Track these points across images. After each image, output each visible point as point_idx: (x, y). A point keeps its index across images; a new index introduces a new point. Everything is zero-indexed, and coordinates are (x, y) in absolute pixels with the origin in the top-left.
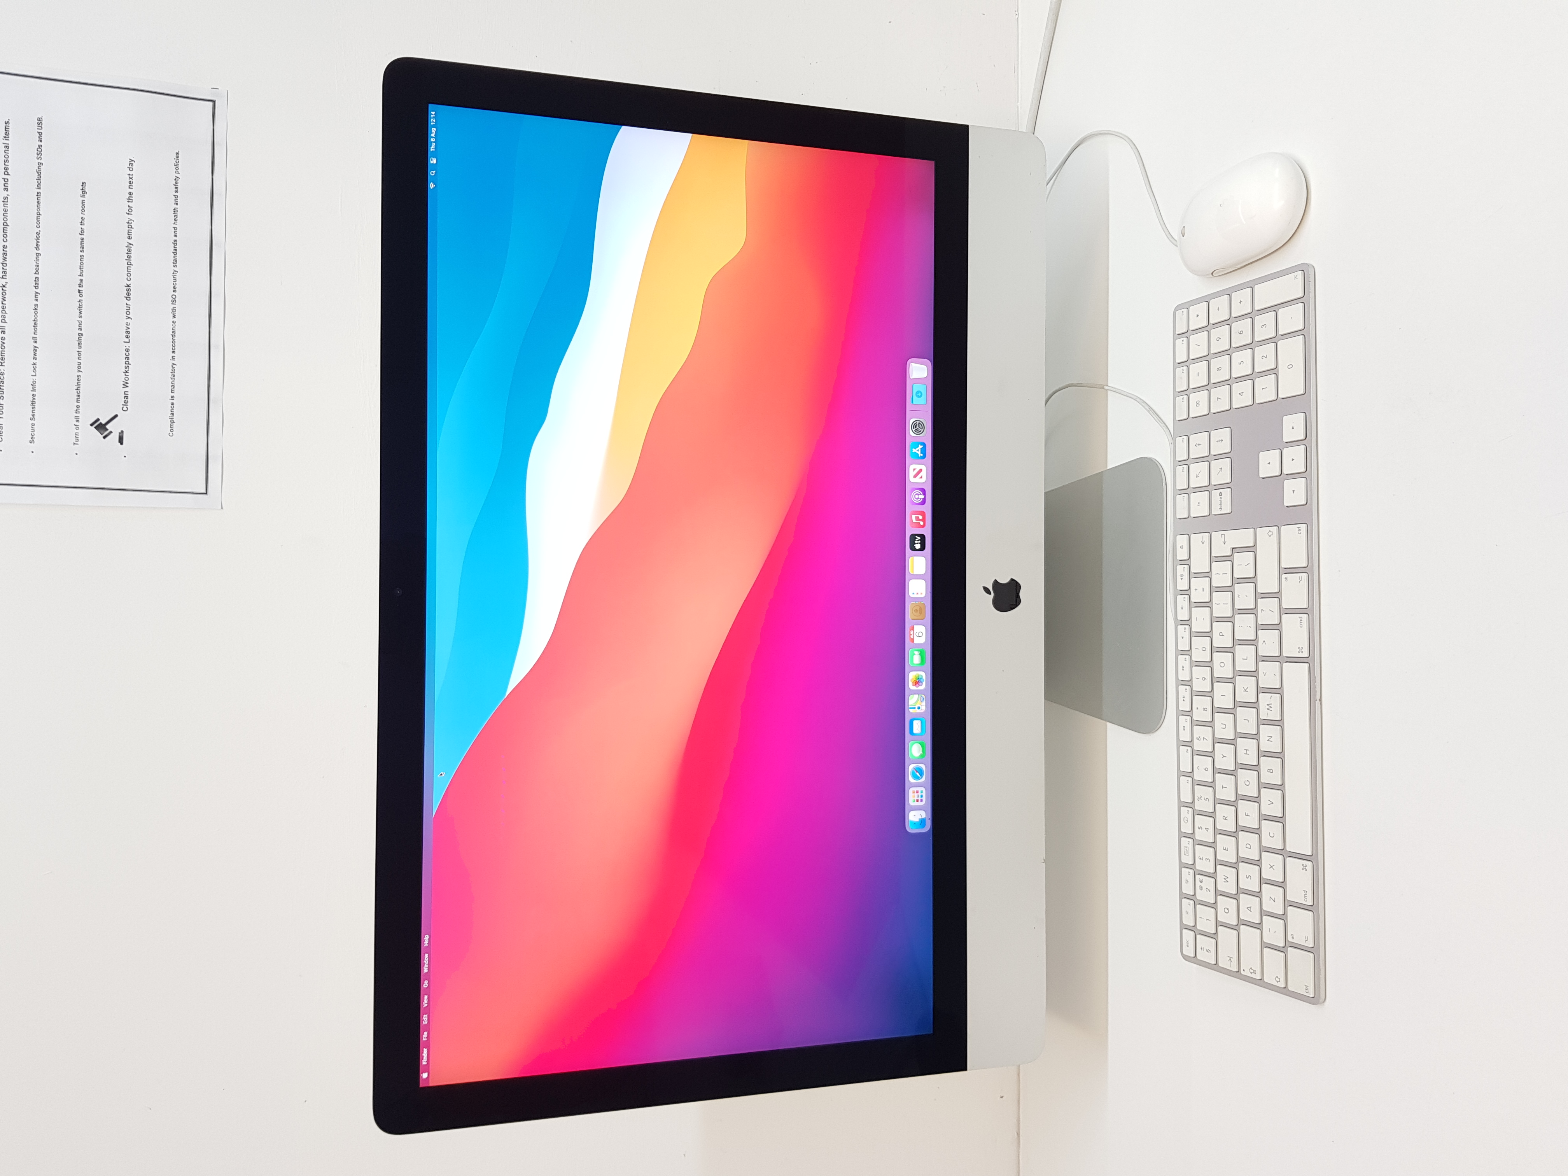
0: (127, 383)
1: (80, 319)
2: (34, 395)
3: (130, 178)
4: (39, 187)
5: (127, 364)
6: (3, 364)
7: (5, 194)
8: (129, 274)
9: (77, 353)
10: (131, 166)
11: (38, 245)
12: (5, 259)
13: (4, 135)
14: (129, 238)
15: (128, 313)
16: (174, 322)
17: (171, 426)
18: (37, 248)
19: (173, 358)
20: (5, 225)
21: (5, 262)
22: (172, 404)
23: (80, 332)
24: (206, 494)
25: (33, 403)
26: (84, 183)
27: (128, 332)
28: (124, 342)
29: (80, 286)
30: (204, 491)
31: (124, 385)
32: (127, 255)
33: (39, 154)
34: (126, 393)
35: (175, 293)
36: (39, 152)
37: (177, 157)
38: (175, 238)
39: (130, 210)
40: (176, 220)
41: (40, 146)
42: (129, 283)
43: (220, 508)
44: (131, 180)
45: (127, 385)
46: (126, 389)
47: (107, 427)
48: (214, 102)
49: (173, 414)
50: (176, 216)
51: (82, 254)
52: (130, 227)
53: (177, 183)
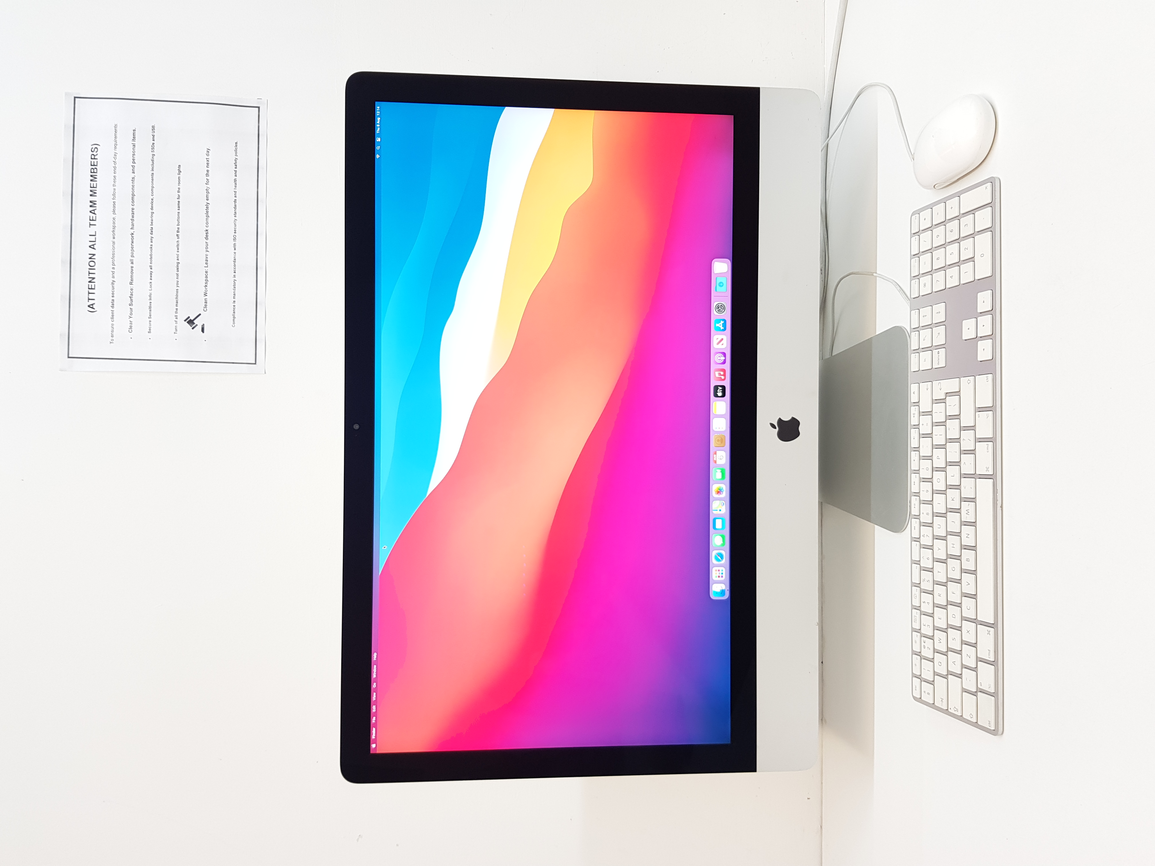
0: (207, 293)
1: (178, 253)
2: (151, 303)
4: (153, 170)
5: (207, 281)
6: (132, 283)
7: (133, 175)
8: (207, 223)
9: (176, 275)
10: (208, 153)
11: (152, 207)
12: (133, 216)
13: (133, 139)
14: (207, 200)
15: (207, 248)
16: (235, 253)
17: (234, 320)
18: (152, 209)
19: (234, 276)
20: (133, 195)
21: (133, 219)
22: (234, 306)
23: (178, 261)
24: (255, 364)
25: (150, 307)
26: (179, 166)
27: (207, 260)
28: (205, 267)
29: (178, 232)
30: (254, 362)
31: (204, 294)
33: (153, 148)
34: (206, 300)
35: (235, 234)
37: (236, 146)
38: (235, 198)
39: (208, 182)
40: (236, 186)
41: (153, 144)
42: (207, 228)
43: (264, 373)
44: (208, 162)
46: (206, 297)
47: (195, 322)
48: (259, 108)
49: (234, 313)
50: (236, 184)
51: (179, 211)
52: (208, 192)
53: (236, 162)
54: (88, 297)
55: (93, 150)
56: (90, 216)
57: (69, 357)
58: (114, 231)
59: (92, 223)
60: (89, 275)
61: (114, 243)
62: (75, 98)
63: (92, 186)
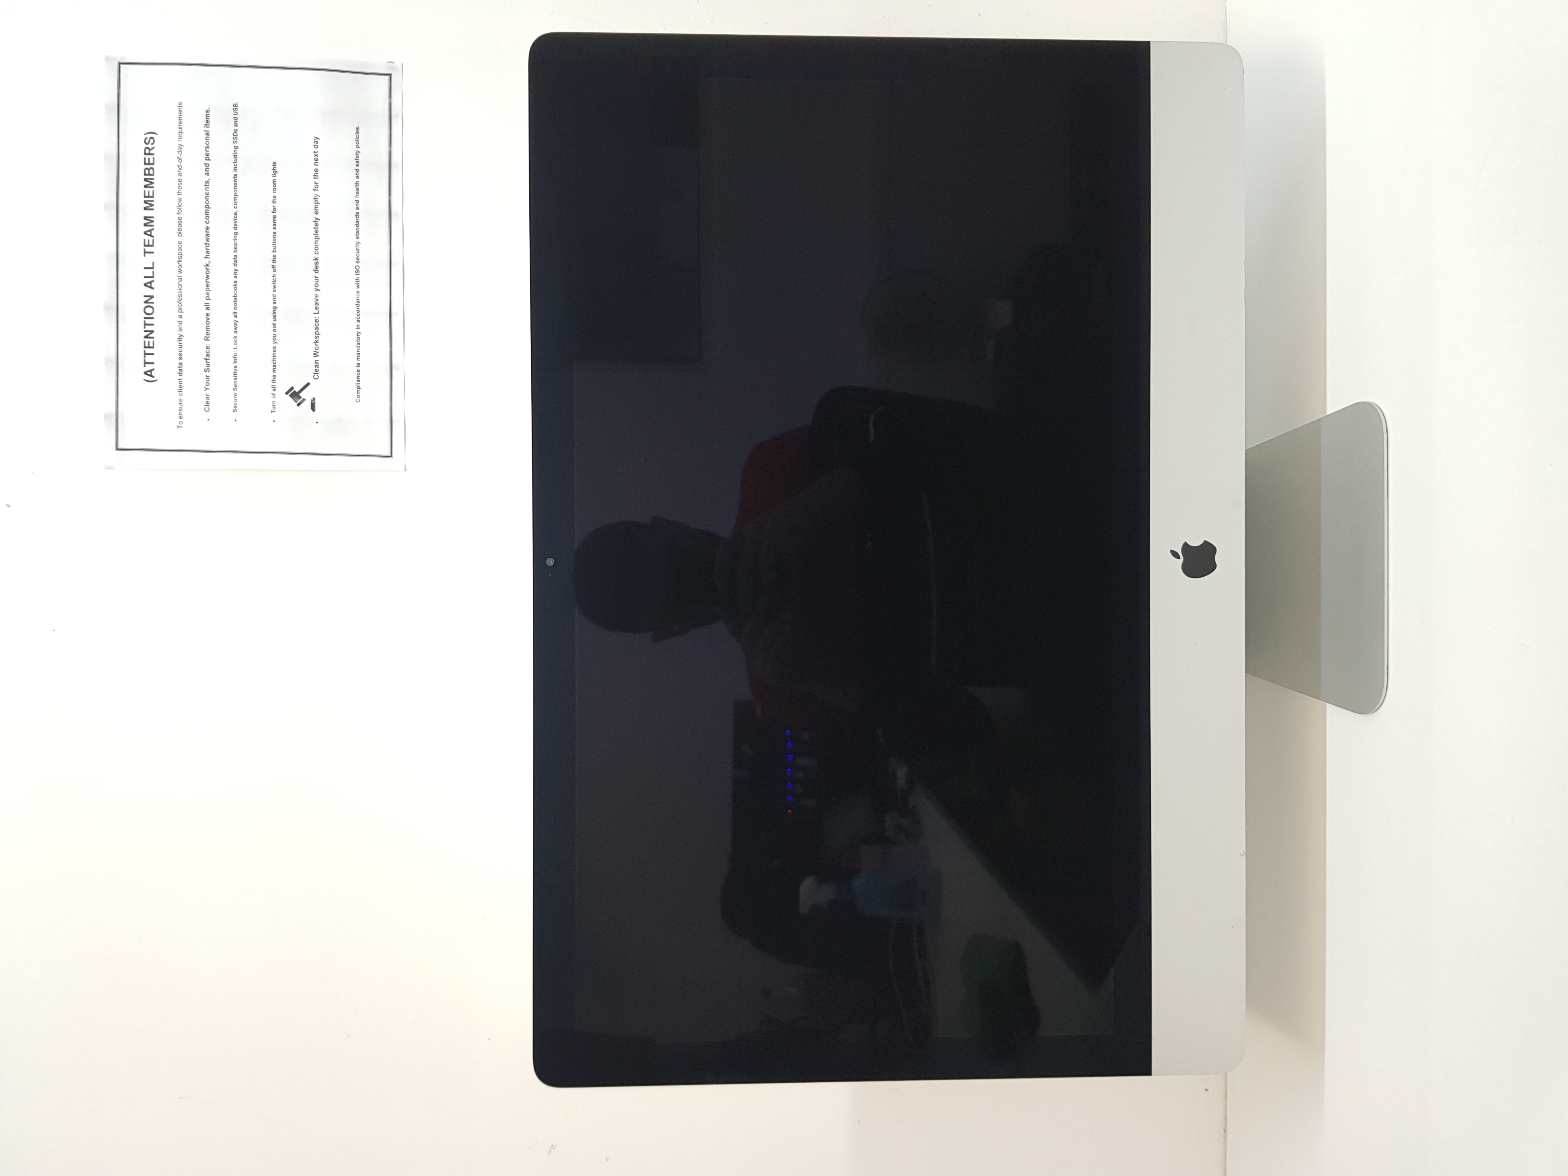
0: (318, 353)
1: (274, 293)
2: (236, 367)
3: (316, 155)
4: (235, 170)
5: (317, 334)
6: (208, 339)
7: (206, 178)
8: (317, 248)
9: (273, 325)
10: (316, 144)
11: (236, 225)
12: (208, 239)
13: (205, 123)
14: (316, 213)
15: (316, 285)
16: (358, 292)
17: (358, 392)
18: (235, 227)
19: (358, 327)
20: (208, 207)
21: (208, 243)
22: (358, 371)
23: (275, 305)
24: (390, 456)
25: (235, 374)
26: (275, 163)
27: (317, 304)
28: (314, 313)
29: (274, 261)
30: (388, 454)
31: (314, 354)
32: (315, 229)
34: (317, 362)
35: (358, 264)
36: (235, 137)
37: (358, 132)
38: (357, 211)
39: (317, 187)
40: (357, 193)
41: (236, 130)
42: (316, 256)
43: (404, 470)
44: (316, 157)
46: (317, 358)
48: (390, 75)
49: (359, 381)
50: (358, 189)
51: (274, 231)
52: (316, 202)
53: (357, 157)
54: (145, 360)
55: (147, 141)
56: (145, 240)
57: (117, 449)
58: (180, 261)
59: (148, 249)
60: (145, 328)
61: (180, 279)
62: (120, 64)
63: (147, 195)
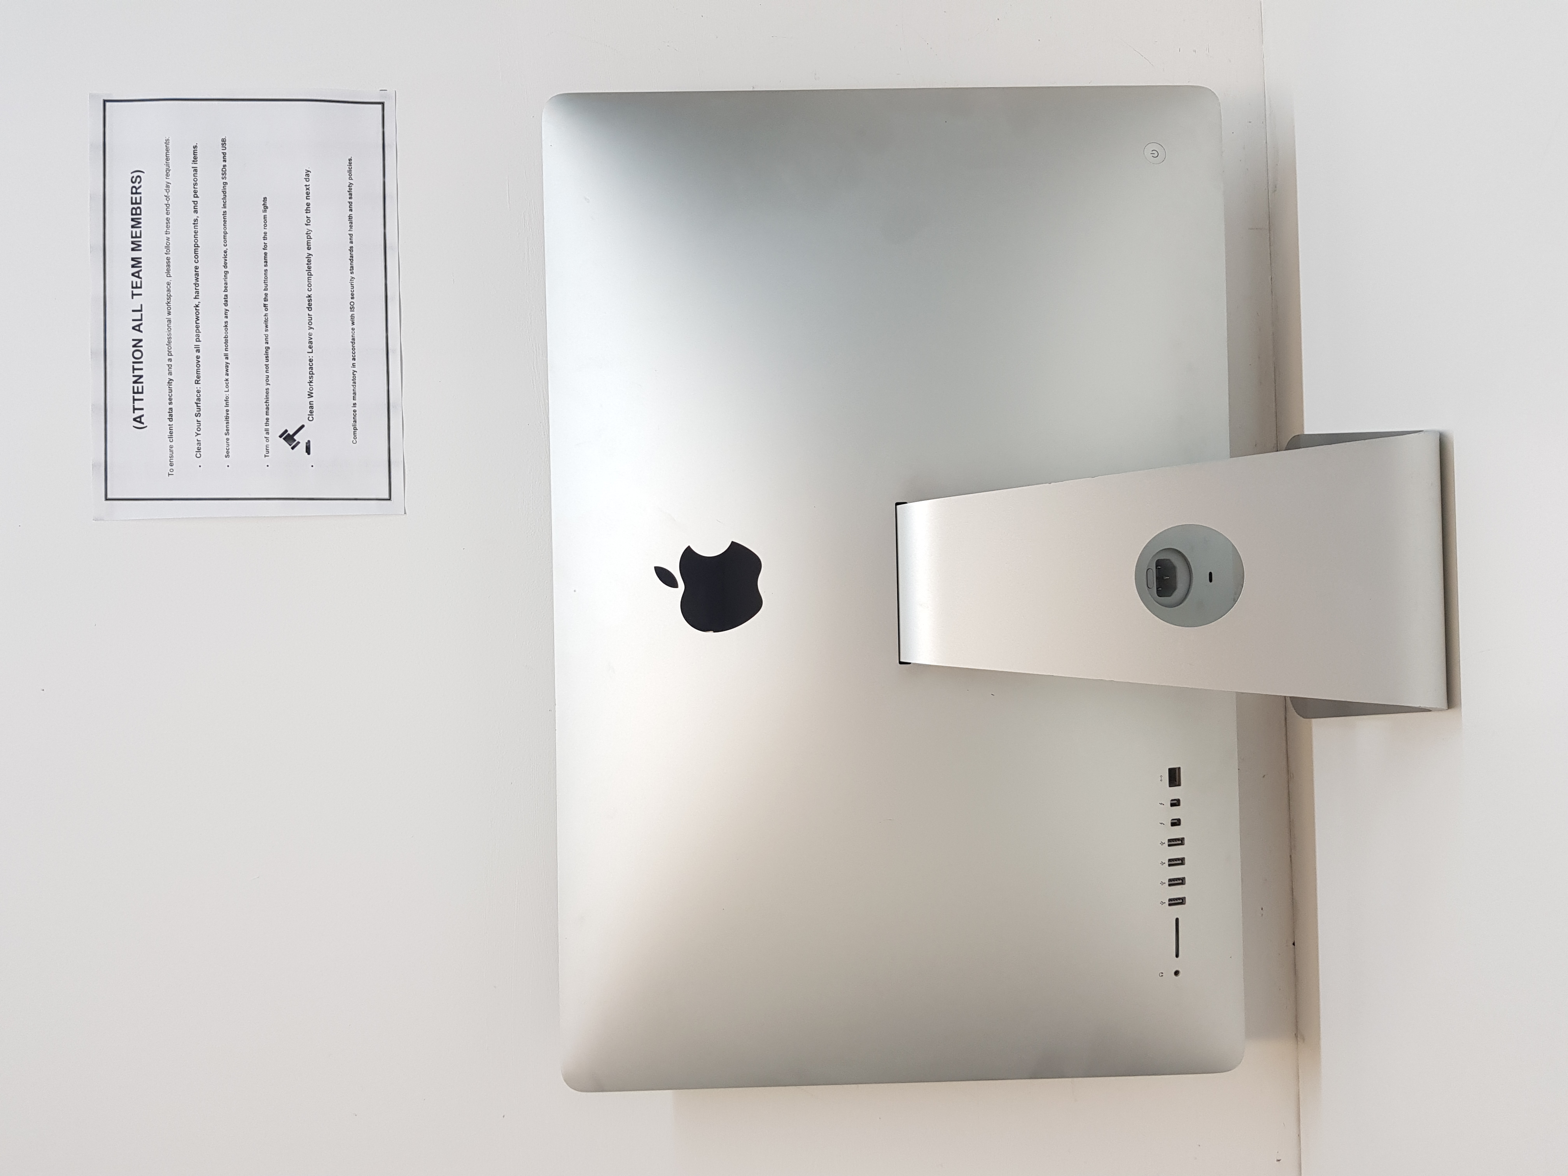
0: (312, 393)
1: (266, 333)
2: (227, 411)
3: (307, 189)
4: (225, 207)
5: (312, 374)
6: (199, 382)
7: (195, 216)
8: (309, 285)
9: (265, 366)
10: (307, 177)
11: (226, 263)
12: (197, 279)
13: (193, 159)
14: (309, 249)
15: (310, 323)
16: (353, 329)
17: (355, 434)
18: (225, 266)
19: (354, 365)
20: (196, 246)
21: (197, 283)
22: (355, 411)
23: (267, 345)
24: (390, 499)
25: (227, 418)
26: (265, 199)
27: (311, 342)
28: (308, 352)
29: (266, 300)
30: (387, 497)
31: (309, 395)
32: (307, 266)
33: (224, 173)
34: (311, 403)
35: (353, 300)
37: (350, 164)
38: (351, 245)
39: (308, 221)
40: (351, 227)
41: (224, 166)
42: (310, 293)
43: (404, 513)
44: (308, 191)
45: (312, 395)
46: (311, 399)
47: (295, 437)
48: (383, 104)
49: (355, 421)
50: (352, 223)
51: (266, 268)
52: (309, 237)
53: (350, 189)
54: (134, 406)
55: (134, 180)
56: (132, 282)
57: (107, 499)
58: (169, 303)
59: (136, 291)
60: (133, 373)
61: (169, 321)
62: (105, 101)
63: (134, 235)
